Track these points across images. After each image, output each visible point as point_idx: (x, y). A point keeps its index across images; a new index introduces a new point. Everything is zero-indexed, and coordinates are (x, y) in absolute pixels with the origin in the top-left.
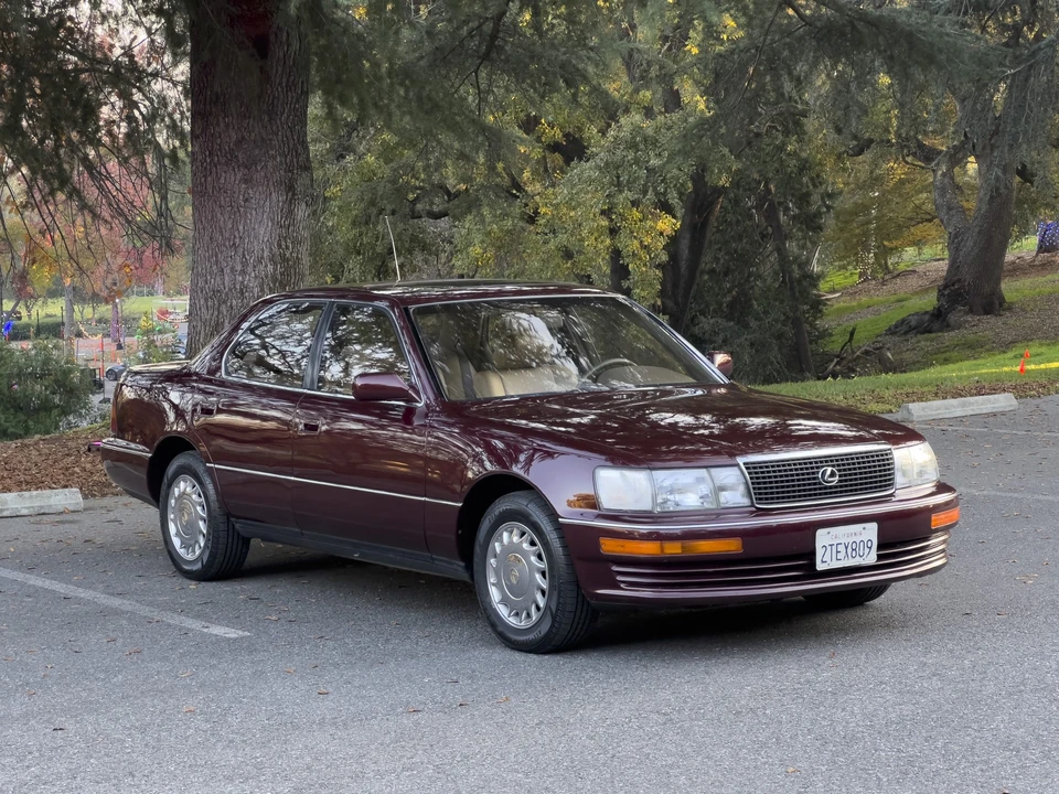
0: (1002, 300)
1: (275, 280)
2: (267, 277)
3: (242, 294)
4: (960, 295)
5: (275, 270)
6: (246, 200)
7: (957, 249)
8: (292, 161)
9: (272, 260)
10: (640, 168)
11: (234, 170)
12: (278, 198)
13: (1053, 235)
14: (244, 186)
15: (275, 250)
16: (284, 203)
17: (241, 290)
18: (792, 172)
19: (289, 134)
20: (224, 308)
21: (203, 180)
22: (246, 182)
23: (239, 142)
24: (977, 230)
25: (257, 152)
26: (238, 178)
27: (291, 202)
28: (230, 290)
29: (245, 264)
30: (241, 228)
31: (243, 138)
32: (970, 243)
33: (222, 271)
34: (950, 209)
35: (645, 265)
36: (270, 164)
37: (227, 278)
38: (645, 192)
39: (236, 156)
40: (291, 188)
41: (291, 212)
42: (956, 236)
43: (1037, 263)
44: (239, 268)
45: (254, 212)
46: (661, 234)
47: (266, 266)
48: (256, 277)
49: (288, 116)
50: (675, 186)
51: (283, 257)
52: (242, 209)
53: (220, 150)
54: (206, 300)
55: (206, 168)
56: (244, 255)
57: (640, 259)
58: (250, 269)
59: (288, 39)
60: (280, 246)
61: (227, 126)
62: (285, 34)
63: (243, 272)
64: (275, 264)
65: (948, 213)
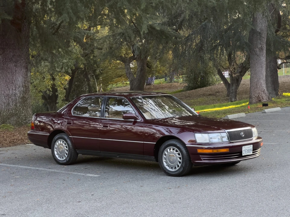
1: (23, 92)
2: (21, 91)
3: (15, 96)
5: (23, 89)
6: (15, 71)
7: (132, 84)
8: (27, 61)
9: (23, 86)
11: (12, 63)
12: (24, 70)
13: (150, 81)
14: (15, 67)
15: (23, 84)
16: (25, 72)
17: (15, 94)
18: (92, 64)
19: (26, 54)
20: (10, 99)
21: (3, 66)
22: (15, 66)
23: (13, 56)
24: (137, 79)
25: (18, 58)
26: (13, 65)
27: (27, 71)
28: (12, 94)
29: (16, 88)
30: (14, 78)
31: (14, 55)
32: (136, 83)
33: (9, 89)
34: (130, 74)
35: (62, 88)
36: (22, 62)
37: (11, 91)
38: (62, 69)
39: (13, 60)
40: (27, 68)
41: (27, 74)
42: (132, 81)
43: (147, 88)
44: (14, 88)
45: (18, 74)
46: (66, 80)
47: (21, 88)
48: (19, 91)
49: (26, 49)
50: (70, 67)
51: (25, 86)
52: (14, 73)
53: (8, 58)
54: (5, 97)
55: (4, 62)
56: (15, 85)
58: (17, 89)
59: (26, 29)
60: (24, 83)
61: (10, 51)
62: (25, 28)
63: (15, 90)
64: (23, 88)
65: (129, 75)
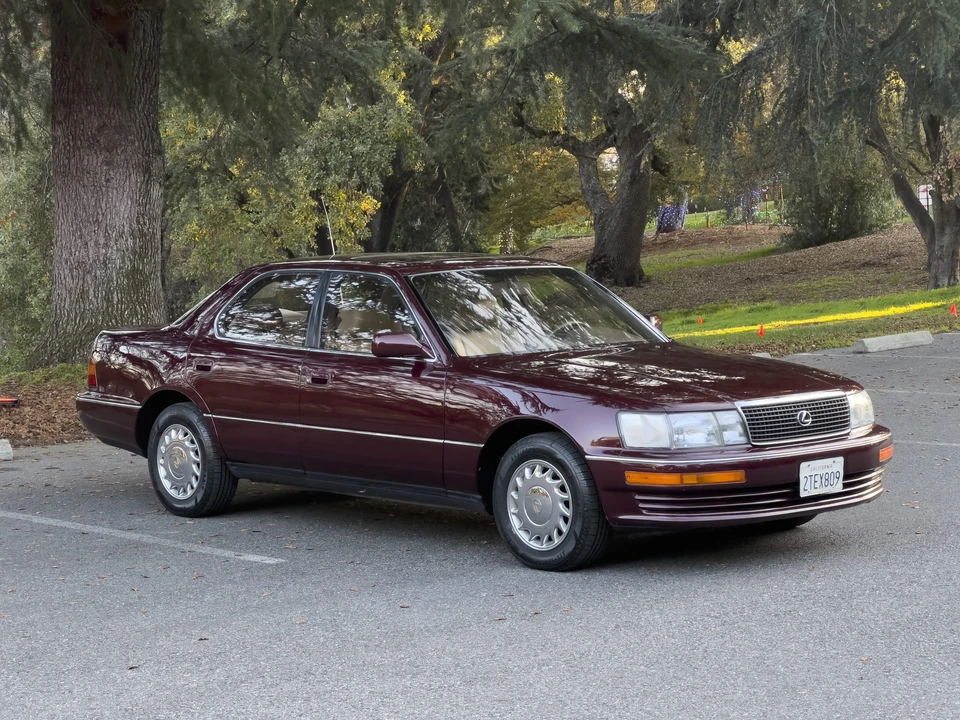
0: (641, 273)
1: (134, 253)
2: (127, 250)
3: (105, 265)
4: (606, 269)
5: (135, 244)
6: (108, 181)
7: (602, 228)
8: (148, 146)
9: (132, 234)
10: (346, 154)
11: (96, 153)
12: (136, 178)
13: (670, 217)
14: (105, 168)
15: (135, 226)
16: (142, 183)
17: (105, 262)
18: (464, 158)
19: (145, 121)
20: (88, 278)
21: (66, 162)
22: (107, 163)
23: (101, 128)
24: (619, 212)
25: (117, 137)
26: (100, 159)
27: (147, 183)
28: (94, 261)
29: (107, 237)
30: (103, 205)
31: (105, 124)
32: (613, 223)
33: (87, 244)
34: (595, 193)
35: (350, 241)
36: (129, 149)
37: (91, 251)
38: (350, 175)
39: (98, 141)
40: (147, 170)
41: (148, 192)
42: (601, 217)
43: (658, 241)
44: (102, 241)
45: (115, 192)
46: (365, 213)
47: (127, 240)
48: (118, 250)
49: (144, 105)
50: (377, 170)
51: (141, 231)
52: (104, 189)
53: (83, 135)
54: (71, 270)
55: (69, 151)
56: (106, 230)
57: (346, 235)
58: (112, 243)
59: (144, 37)
60: (138, 222)
61: (90, 113)
62: (141, 31)
63: (106, 245)
64: (134, 238)
65: (593, 197)
